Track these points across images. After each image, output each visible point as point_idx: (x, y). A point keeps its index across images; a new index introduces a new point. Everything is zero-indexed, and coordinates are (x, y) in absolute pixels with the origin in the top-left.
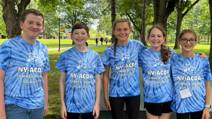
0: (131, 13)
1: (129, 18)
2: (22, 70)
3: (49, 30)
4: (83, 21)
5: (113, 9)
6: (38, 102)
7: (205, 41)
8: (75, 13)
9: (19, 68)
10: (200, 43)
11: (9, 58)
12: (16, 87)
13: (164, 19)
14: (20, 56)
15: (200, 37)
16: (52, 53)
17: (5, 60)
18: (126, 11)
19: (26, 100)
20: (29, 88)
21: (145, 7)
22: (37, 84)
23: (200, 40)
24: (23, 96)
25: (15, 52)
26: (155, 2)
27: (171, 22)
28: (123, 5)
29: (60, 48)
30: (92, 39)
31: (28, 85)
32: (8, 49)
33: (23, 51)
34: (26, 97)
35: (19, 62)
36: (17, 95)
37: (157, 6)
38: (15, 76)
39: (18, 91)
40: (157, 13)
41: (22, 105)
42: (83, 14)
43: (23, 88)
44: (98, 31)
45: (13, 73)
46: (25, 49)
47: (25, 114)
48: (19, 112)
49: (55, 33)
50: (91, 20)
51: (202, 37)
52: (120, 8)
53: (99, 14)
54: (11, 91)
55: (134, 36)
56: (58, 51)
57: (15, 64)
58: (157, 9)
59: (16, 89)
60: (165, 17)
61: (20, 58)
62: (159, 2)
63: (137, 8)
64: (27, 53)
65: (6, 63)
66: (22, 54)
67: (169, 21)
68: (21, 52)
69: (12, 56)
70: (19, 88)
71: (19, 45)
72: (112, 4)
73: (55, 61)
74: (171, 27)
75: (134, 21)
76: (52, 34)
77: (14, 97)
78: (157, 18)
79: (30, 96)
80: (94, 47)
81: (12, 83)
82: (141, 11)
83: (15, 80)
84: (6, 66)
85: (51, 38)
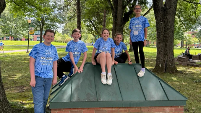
0: (93, 20)
1: (91, 23)
2: (43, 59)
3: (17, 32)
4: (50, 25)
5: (79, 17)
6: (50, 75)
7: (154, 45)
8: (44, 18)
9: (42, 57)
10: (150, 46)
11: (37, 53)
12: (40, 67)
13: (121, 28)
14: (42, 52)
15: (150, 42)
16: (21, 54)
17: (35, 54)
18: (89, 19)
19: (44, 74)
20: (46, 67)
21: (105, 17)
22: (50, 66)
23: (150, 44)
24: (43, 71)
25: (40, 50)
26: (114, 14)
27: (126, 29)
28: (87, 14)
29: (28, 50)
30: (57, 41)
31: (45, 66)
32: (37, 49)
33: (44, 49)
34: (44, 72)
35: (42, 55)
36: (40, 71)
37: (115, 17)
38: (39, 61)
39: (40, 69)
40: (115, 22)
41: (42, 76)
42: (50, 19)
43: (43, 67)
44: (63, 34)
45: (39, 60)
46: (45, 48)
47: (43, 81)
48: (40, 80)
49: (23, 36)
50: (58, 24)
51: (151, 42)
52: (85, 16)
53: (66, 20)
54: (37, 69)
55: (95, 40)
56: (27, 52)
57: (40, 56)
58: (116, 19)
59: (40, 68)
60: (121, 26)
61: (42, 53)
62: (117, 14)
63: (98, 16)
64: (45, 50)
65: (36, 55)
66: (43, 51)
67: (125, 29)
68: (43, 50)
69: (39, 52)
70: (41, 67)
71: (42, 47)
72: (78, 13)
73: (26, 62)
74: (126, 33)
75: (95, 26)
76: (20, 36)
77: (38, 72)
78: (116, 26)
79: (46, 72)
80: (60, 49)
81: (38, 65)
82: (102, 18)
83: (39, 63)
84: (36, 57)
85: (18, 39)
